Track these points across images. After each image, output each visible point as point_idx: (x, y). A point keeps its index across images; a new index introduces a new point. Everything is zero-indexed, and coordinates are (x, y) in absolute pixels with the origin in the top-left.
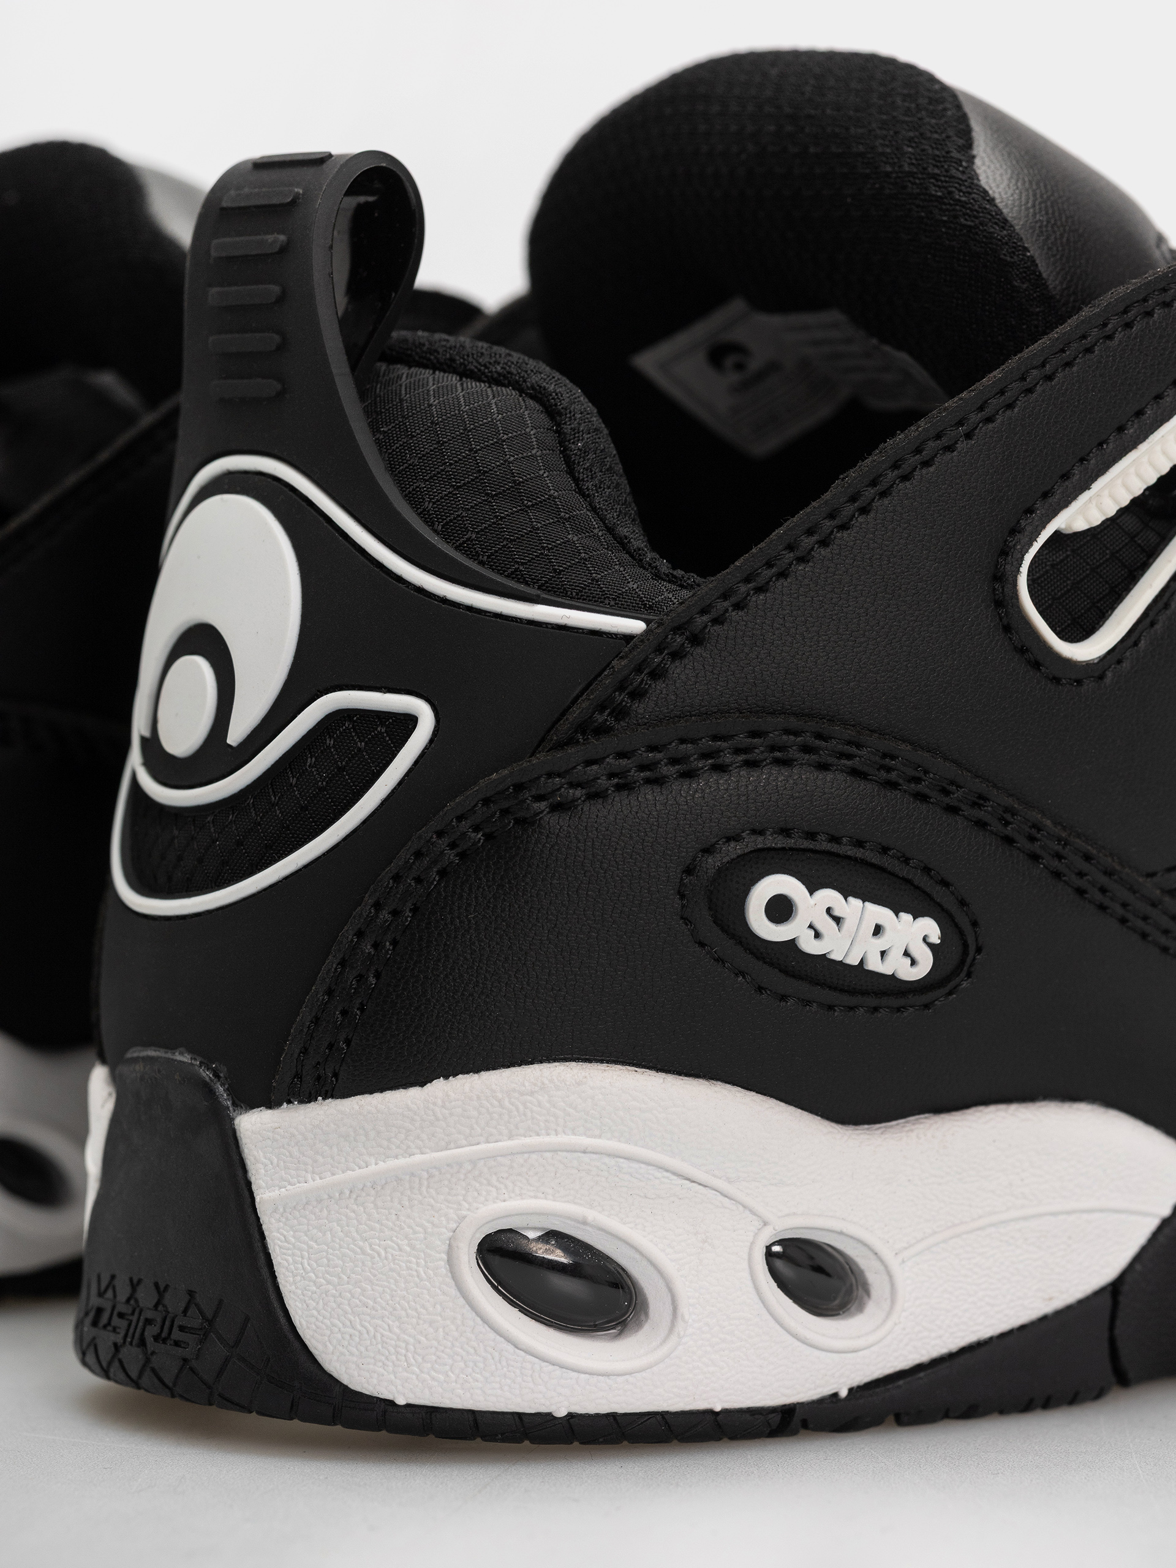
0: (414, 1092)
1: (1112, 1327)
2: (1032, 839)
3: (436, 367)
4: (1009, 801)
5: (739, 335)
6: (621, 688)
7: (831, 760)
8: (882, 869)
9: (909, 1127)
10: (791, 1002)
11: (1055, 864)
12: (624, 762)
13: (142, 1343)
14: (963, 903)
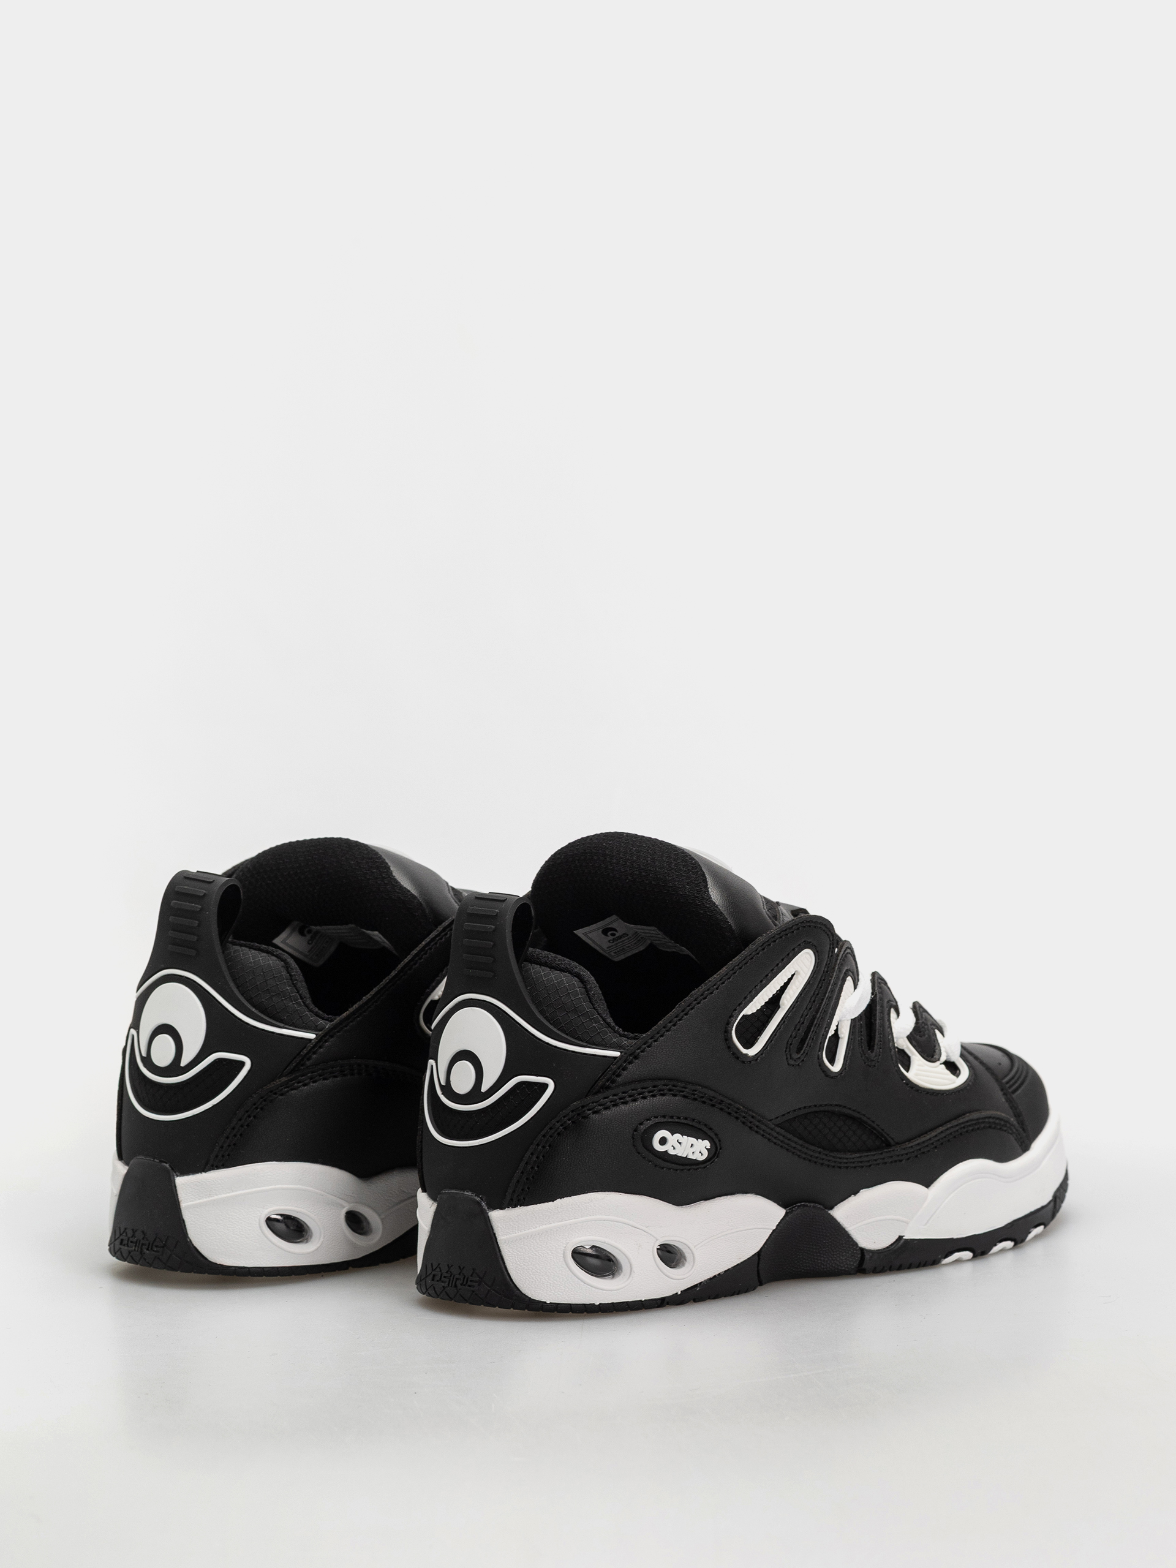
0: (551, 1203)
1: (758, 1266)
2: (736, 1112)
3: (541, 964)
4: (729, 1102)
5: (614, 925)
6: (614, 1074)
7: (677, 1093)
8: (692, 1126)
9: (698, 1206)
10: (665, 1169)
11: (743, 1120)
12: (615, 1097)
13: (456, 1286)
14: (716, 1135)
